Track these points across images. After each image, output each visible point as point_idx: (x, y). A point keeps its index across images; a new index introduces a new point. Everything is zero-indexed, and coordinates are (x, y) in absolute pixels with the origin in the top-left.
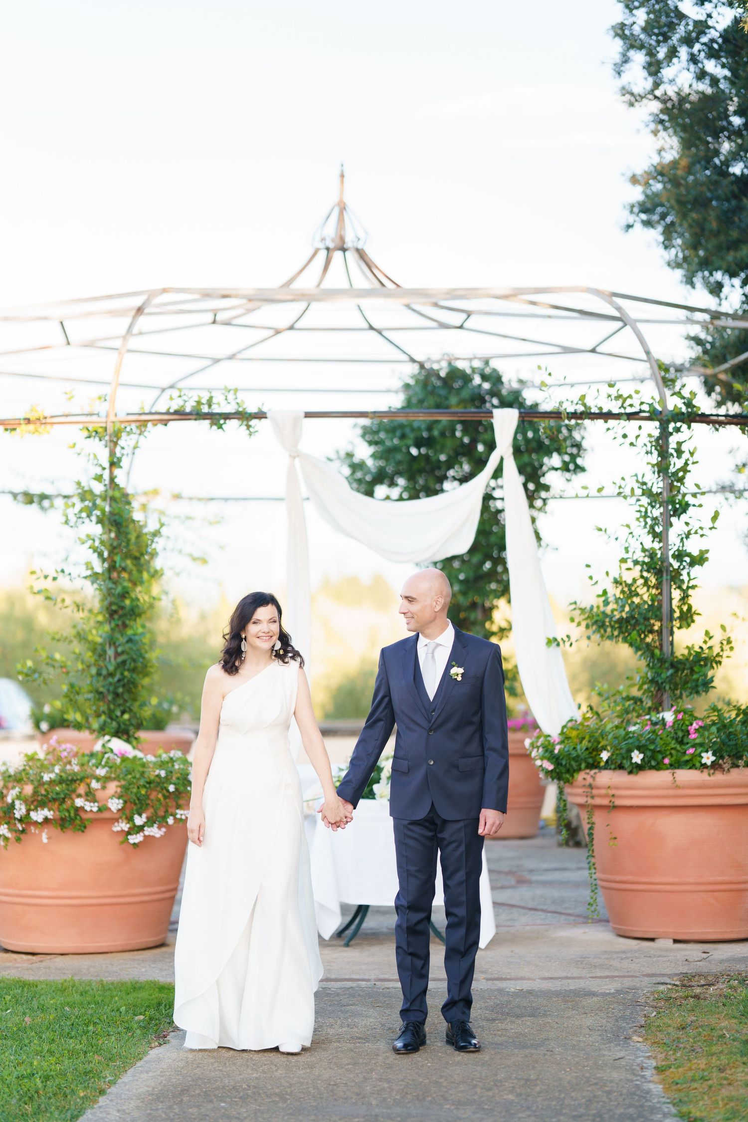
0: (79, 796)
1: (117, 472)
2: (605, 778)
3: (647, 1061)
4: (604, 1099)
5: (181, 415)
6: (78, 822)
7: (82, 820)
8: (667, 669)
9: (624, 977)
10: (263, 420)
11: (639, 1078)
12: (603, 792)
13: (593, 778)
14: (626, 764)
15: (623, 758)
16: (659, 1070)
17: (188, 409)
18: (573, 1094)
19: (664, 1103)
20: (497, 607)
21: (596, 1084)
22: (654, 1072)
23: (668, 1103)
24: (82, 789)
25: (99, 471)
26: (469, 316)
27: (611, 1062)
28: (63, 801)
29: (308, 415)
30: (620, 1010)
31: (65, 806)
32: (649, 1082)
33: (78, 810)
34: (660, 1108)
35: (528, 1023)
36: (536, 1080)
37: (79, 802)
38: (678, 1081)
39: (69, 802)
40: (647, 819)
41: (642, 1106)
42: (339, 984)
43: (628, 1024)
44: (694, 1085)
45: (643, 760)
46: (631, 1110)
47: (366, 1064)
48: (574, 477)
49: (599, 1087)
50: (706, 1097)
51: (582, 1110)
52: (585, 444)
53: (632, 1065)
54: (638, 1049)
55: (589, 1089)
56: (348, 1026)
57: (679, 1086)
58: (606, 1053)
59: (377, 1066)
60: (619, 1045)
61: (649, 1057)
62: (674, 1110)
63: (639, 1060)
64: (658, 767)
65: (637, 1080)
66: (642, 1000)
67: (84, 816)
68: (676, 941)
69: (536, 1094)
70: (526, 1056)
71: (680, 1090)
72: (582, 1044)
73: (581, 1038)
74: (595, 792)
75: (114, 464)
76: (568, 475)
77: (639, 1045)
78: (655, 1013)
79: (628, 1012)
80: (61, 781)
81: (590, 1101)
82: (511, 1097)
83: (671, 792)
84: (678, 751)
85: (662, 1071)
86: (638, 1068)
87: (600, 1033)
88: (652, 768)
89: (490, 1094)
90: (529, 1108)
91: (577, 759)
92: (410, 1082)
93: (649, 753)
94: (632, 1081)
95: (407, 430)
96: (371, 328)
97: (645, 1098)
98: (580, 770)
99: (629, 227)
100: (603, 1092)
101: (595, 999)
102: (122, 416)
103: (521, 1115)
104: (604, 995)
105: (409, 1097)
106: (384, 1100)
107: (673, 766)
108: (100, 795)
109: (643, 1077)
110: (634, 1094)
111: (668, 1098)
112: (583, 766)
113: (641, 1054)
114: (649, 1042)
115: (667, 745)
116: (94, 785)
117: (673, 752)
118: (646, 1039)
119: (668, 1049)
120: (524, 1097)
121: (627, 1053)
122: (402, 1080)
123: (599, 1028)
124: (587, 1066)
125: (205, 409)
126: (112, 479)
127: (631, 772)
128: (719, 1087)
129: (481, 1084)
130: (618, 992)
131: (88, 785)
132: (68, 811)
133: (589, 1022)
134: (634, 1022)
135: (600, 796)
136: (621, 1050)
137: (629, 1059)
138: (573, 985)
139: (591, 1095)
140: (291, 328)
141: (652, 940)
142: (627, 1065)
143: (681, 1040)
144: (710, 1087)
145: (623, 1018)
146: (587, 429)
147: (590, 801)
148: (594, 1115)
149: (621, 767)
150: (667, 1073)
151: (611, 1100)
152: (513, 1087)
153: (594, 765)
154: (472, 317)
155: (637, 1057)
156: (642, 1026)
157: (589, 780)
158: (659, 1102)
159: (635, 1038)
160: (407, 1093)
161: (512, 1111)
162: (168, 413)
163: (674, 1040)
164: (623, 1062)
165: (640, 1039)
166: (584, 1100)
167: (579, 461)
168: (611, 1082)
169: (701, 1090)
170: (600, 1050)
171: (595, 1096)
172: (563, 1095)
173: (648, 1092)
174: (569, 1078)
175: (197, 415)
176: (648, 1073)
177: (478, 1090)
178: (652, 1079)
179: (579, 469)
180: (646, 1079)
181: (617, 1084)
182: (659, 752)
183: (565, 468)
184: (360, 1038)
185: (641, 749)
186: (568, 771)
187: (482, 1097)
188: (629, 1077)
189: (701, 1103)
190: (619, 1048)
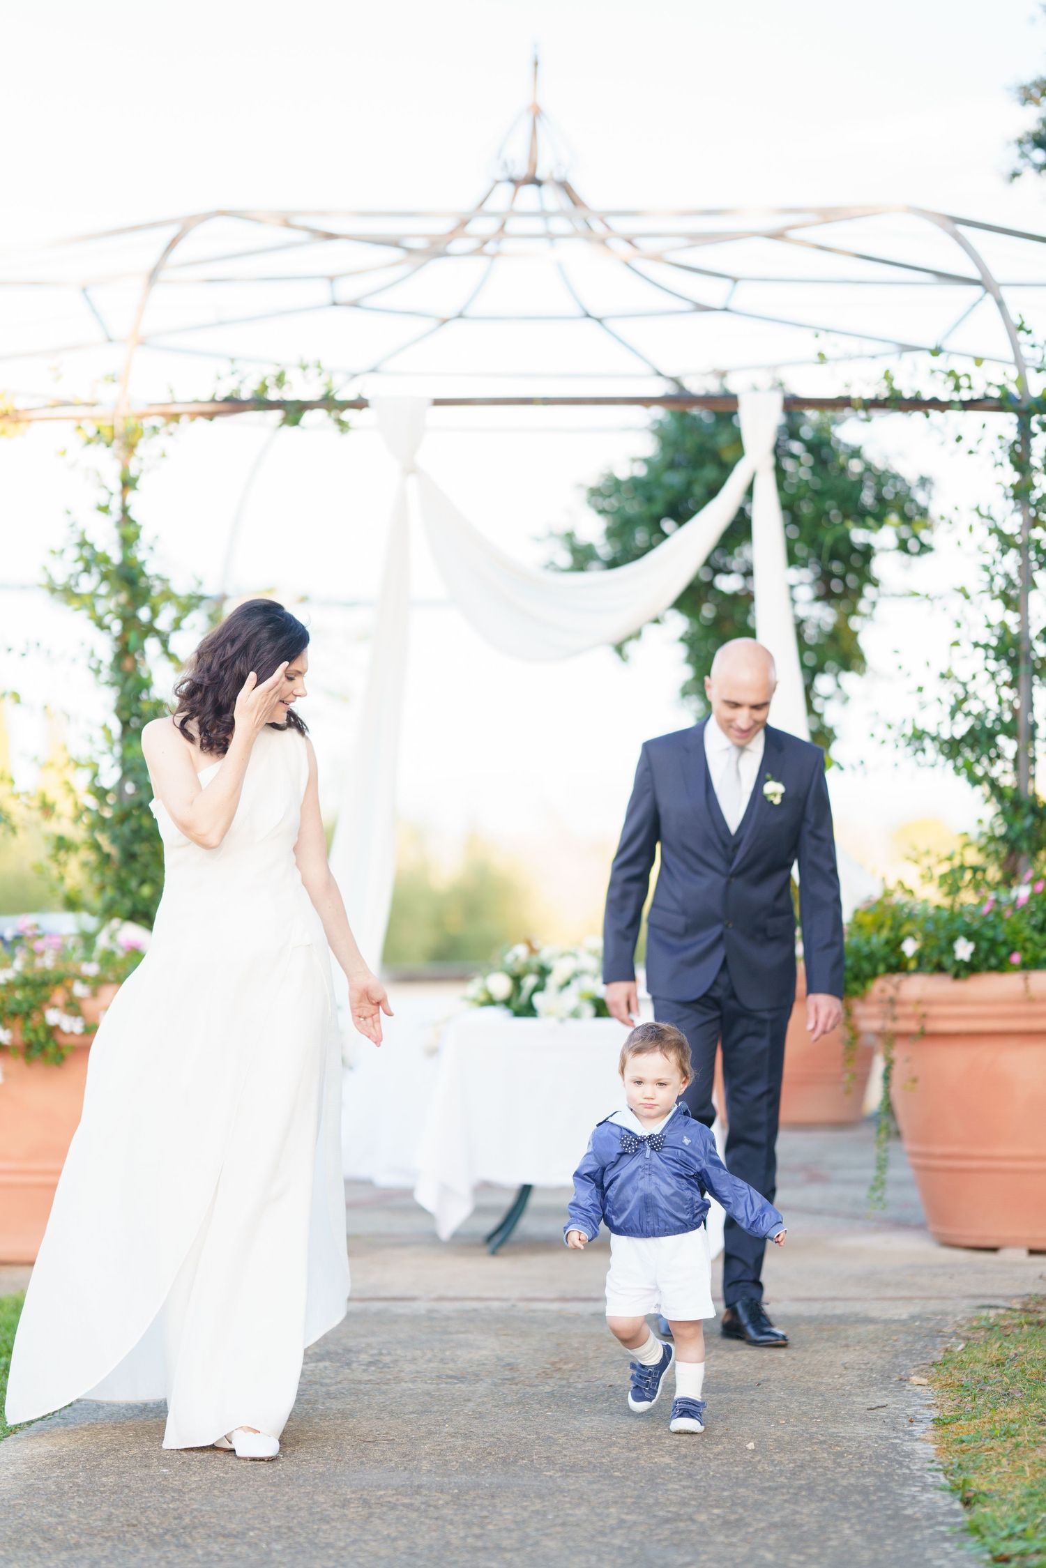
0: (54, 1006)
1: (132, 497)
2: (916, 987)
3: (925, 1412)
4: (830, 1464)
5: (234, 405)
6: (51, 1049)
7: (59, 1047)
8: (1024, 817)
9: (930, 1298)
10: (365, 410)
11: (901, 1434)
12: (909, 1010)
13: (897, 988)
14: (947, 961)
15: (942, 952)
16: (939, 1423)
17: (245, 395)
18: (776, 1457)
19: (930, 1470)
21: (824, 1442)
22: (931, 1425)
23: (937, 1470)
24: (59, 996)
25: (103, 499)
26: (735, 285)
27: (862, 1412)
28: (27, 1015)
29: (438, 402)
30: (906, 1343)
31: (30, 1024)
32: (917, 1440)
33: (53, 1031)
34: (922, 1477)
35: (745, 1359)
36: (722, 1435)
37: (53, 1017)
38: (964, 1437)
39: (35, 1016)
40: (985, 1052)
41: (887, 1475)
42: (458, 1305)
43: (912, 1360)
44: (989, 1443)
45: (974, 954)
46: (868, 1481)
47: (443, 1412)
49: (824, 1446)
50: (1004, 1461)
51: (783, 1479)
52: (933, 510)
53: (898, 1417)
54: (916, 1394)
55: (809, 1449)
56: (442, 1360)
57: (964, 1444)
58: (859, 1399)
59: (459, 1415)
60: (885, 1389)
61: (929, 1406)
62: (943, 1480)
63: (910, 1411)
64: (1001, 967)
65: (895, 1438)
66: (948, 1330)
67: (63, 1040)
68: (1032, 1252)
69: (712, 1456)
70: (720, 1403)
71: (963, 1452)
72: (822, 1388)
73: (827, 1379)
74: (899, 1010)
75: (128, 483)
76: (907, 559)
77: (919, 1389)
78: (962, 1346)
79: (919, 1346)
80: (25, 983)
81: (802, 1466)
82: (667, 1460)
83: (1023, 1009)
84: (1036, 944)
85: (945, 1424)
86: (905, 1421)
87: (860, 1372)
88: (991, 969)
89: (634, 1455)
90: (690, 1476)
91: (870, 957)
92: (503, 1438)
93: (985, 945)
94: (887, 1438)
96: (586, 314)
97: (900, 1463)
98: (874, 975)
99: (1015, 175)
100: (829, 1453)
101: (871, 1327)
102: (140, 408)
103: (670, 1486)
104: (888, 1322)
105: (491, 1459)
106: (446, 1463)
107: (1025, 966)
108: (88, 1006)
109: (910, 1433)
110: (885, 1457)
111: (940, 1463)
112: (881, 968)
113: (919, 1401)
114: (937, 1385)
115: (1016, 932)
116: (79, 990)
117: (1029, 945)
118: (934, 1381)
119: (966, 1394)
120: (689, 1460)
121: (895, 1399)
122: (492, 1436)
123: (863, 1366)
124: (818, 1418)
125: (273, 395)
126: (125, 510)
127: (956, 976)
128: (1033, 1446)
129: (623, 1442)
130: (913, 1318)
131: (69, 991)
132: (35, 1031)
133: (849, 1357)
134: (923, 1358)
135: (908, 1017)
136: (887, 1396)
137: (896, 1408)
138: (840, 1309)
139: (808, 1458)
140: (460, 316)
141: (994, 1250)
142: (887, 1418)
143: (991, 1382)
144: (1017, 1446)
145: (908, 1353)
146: (937, 485)
147: (891, 1026)
148: (801, 1488)
149: (940, 968)
150: (952, 1427)
151: (839, 1465)
152: (677, 1446)
153: (898, 966)
155: (909, 1406)
156: (934, 1364)
157: (890, 991)
158: (921, 1469)
159: (915, 1379)
160: (489, 1454)
161: (659, 1481)
162: (213, 401)
163: (979, 1382)
164: (882, 1413)
165: (924, 1381)
166: (791, 1465)
168: (850, 1439)
169: (1000, 1450)
170: (850, 1395)
171: (814, 1460)
172: (757, 1458)
173: (910, 1455)
174: (779, 1434)
175: (260, 403)
176: (918, 1429)
177: (614, 1450)
178: (922, 1436)
179: (924, 548)
180: (912, 1435)
181: (860, 1442)
182: (1004, 943)
183: (905, 548)
184: (451, 1377)
185: (970, 936)
186: (856, 978)
187: (617, 1459)
188: (885, 1433)
189: (994, 1470)
190: (884, 1392)
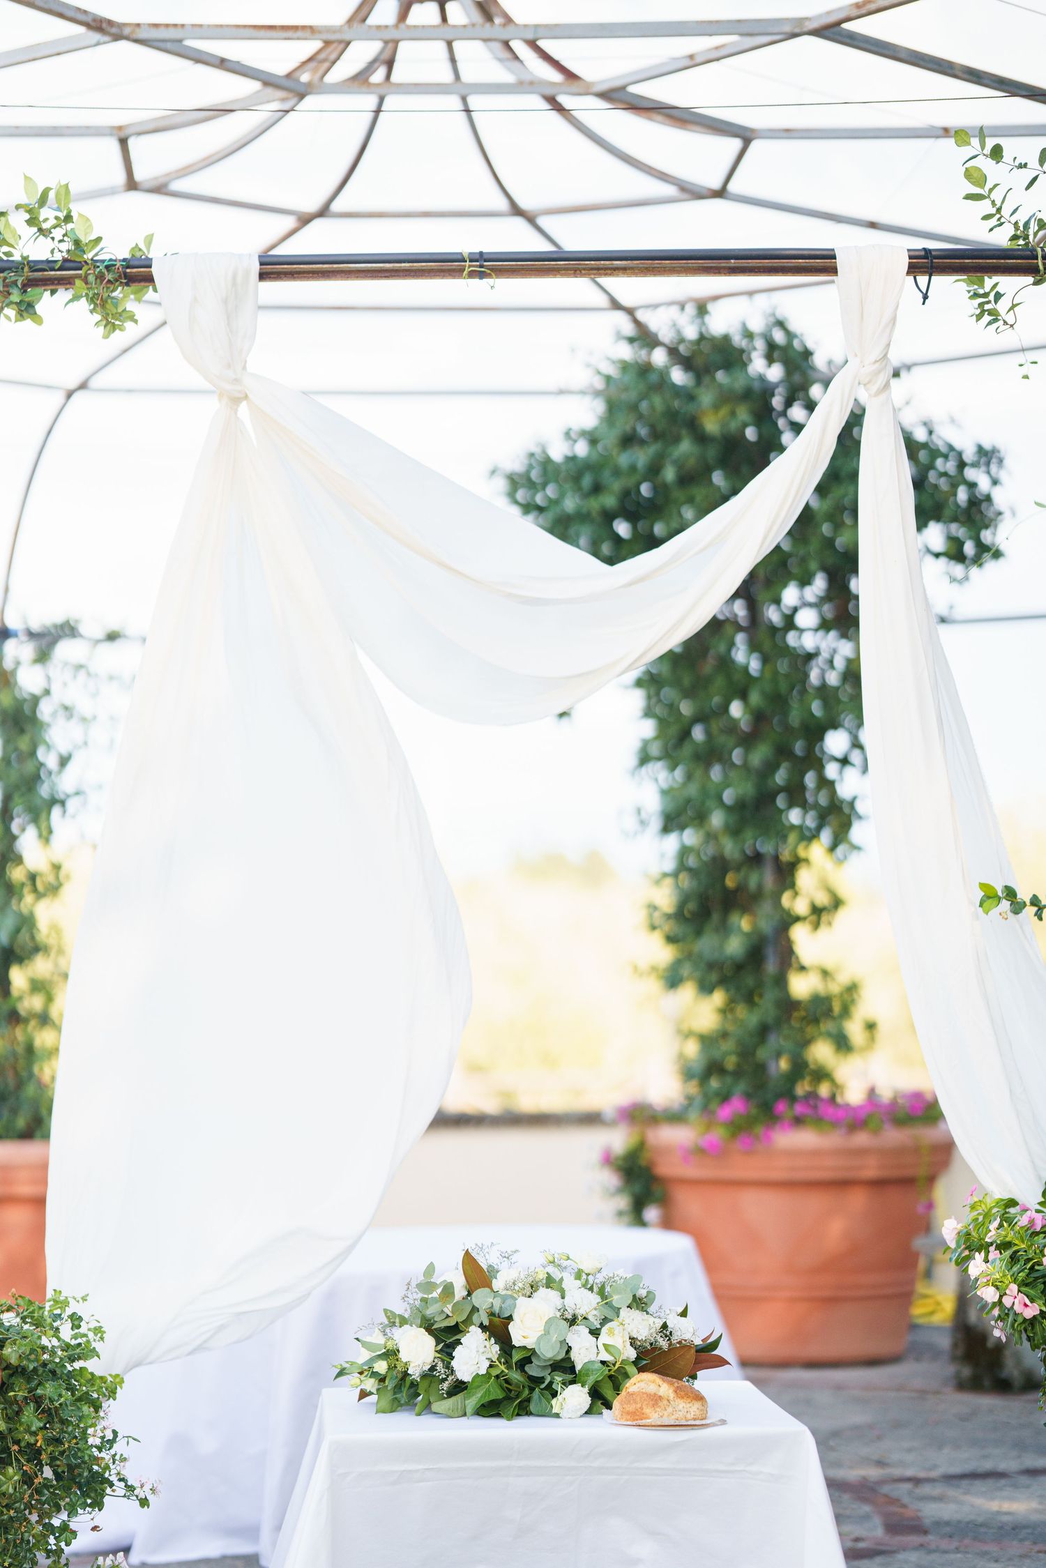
20: (807, 861)
26: (747, 142)
48: (974, 571)
52: (1000, 498)
76: (958, 570)
95: (606, 475)
96: (516, 211)
140: (323, 212)
146: (1006, 462)
154: (755, 145)
167: (986, 536)
179: (987, 552)
183: (955, 554)
